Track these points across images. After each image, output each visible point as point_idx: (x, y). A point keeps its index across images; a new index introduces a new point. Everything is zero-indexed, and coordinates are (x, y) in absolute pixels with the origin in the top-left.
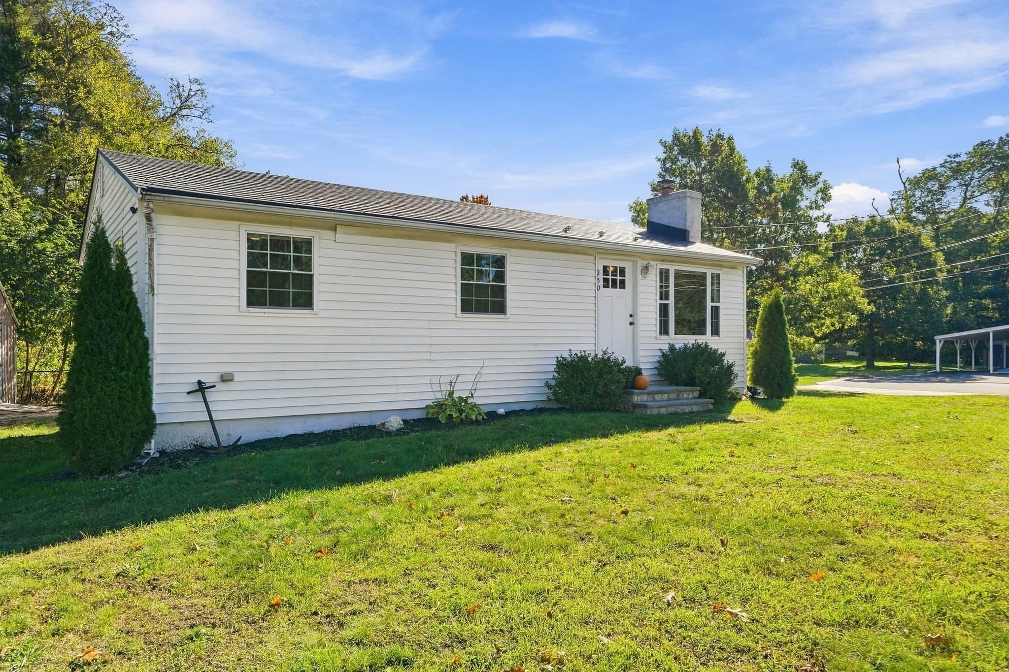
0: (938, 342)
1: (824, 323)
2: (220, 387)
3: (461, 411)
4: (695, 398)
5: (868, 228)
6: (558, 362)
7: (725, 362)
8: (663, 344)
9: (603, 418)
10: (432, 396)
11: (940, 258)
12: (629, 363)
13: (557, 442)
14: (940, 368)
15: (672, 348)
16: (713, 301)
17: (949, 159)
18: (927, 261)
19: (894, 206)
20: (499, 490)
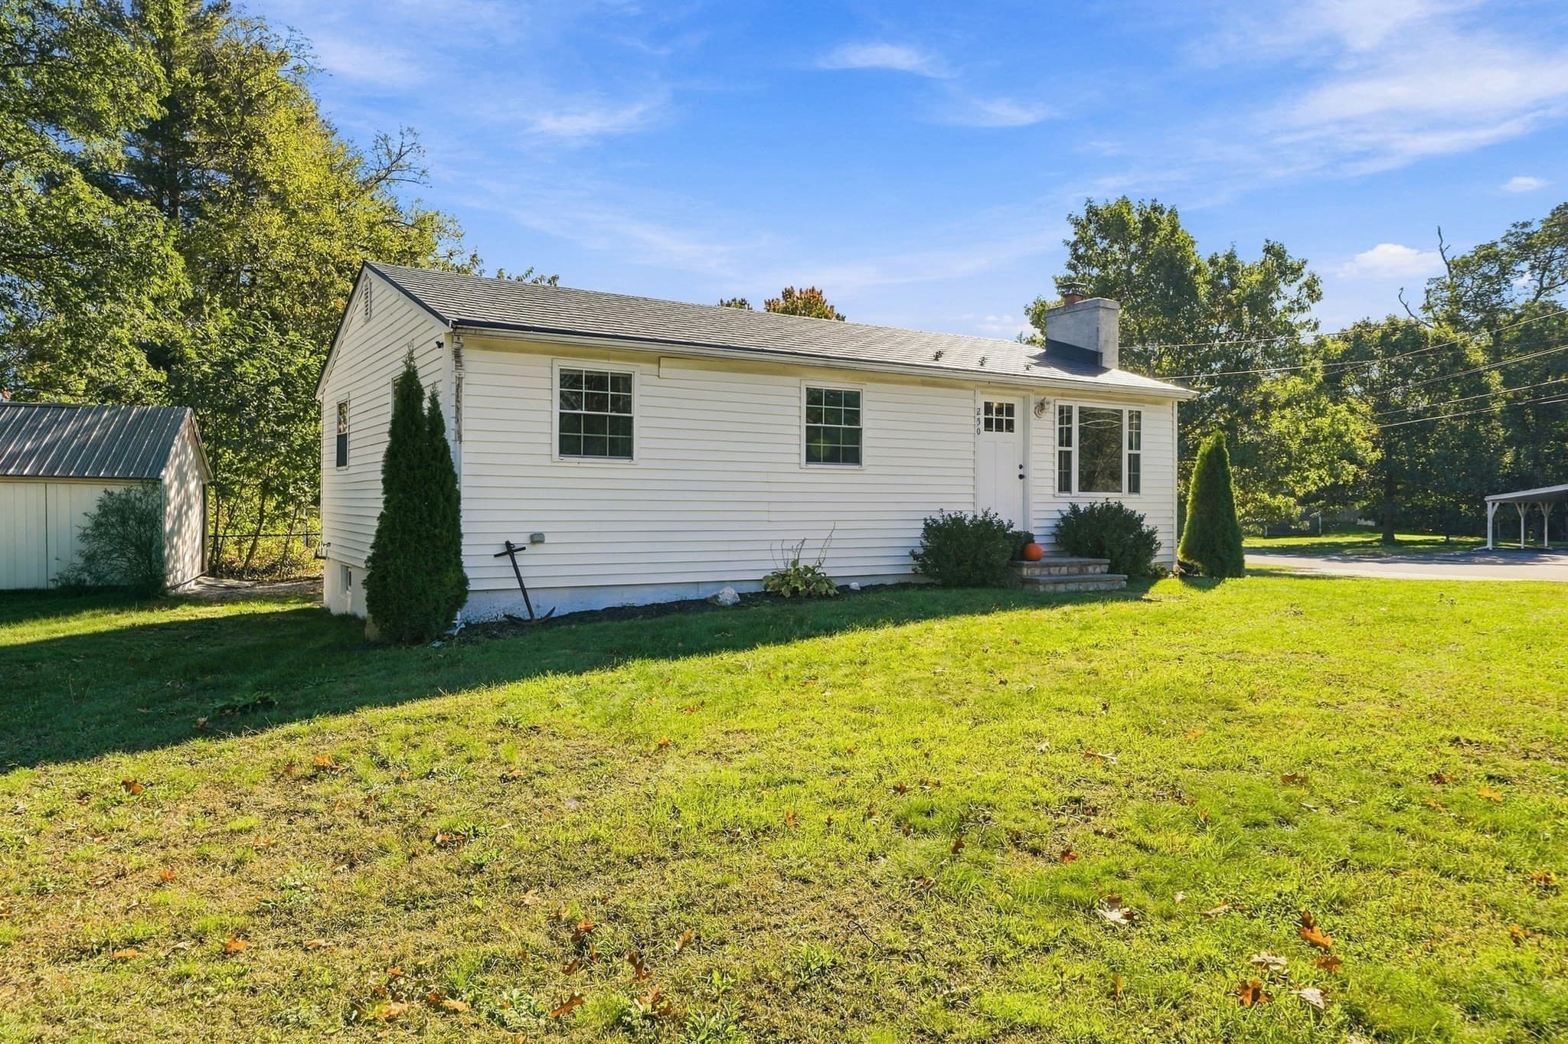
0: (1490, 505)
1: (1308, 477)
2: (530, 549)
3: (807, 583)
4: (1102, 573)
5: (1385, 336)
6: (927, 524)
7: (1144, 528)
8: (1062, 504)
9: (982, 594)
10: (772, 566)
11: (1495, 378)
12: (1016, 528)
13: (926, 618)
14: (1493, 544)
15: (1075, 509)
16: (1131, 448)
17: (1513, 230)
18: (1475, 384)
19: (1431, 300)
20: (864, 663)
